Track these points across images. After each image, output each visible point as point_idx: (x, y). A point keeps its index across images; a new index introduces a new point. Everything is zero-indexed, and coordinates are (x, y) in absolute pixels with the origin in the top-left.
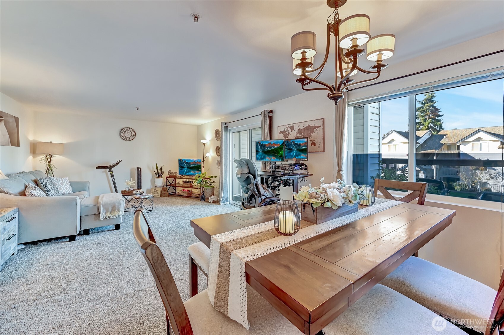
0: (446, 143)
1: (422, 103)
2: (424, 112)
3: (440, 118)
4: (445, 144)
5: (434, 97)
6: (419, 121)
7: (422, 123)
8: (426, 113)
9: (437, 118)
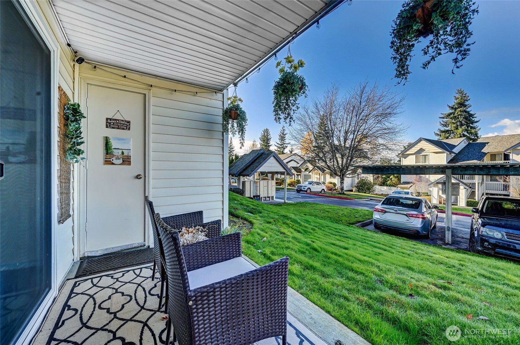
0: (489, 151)
1: (452, 108)
2: (455, 118)
3: (475, 125)
4: (488, 153)
5: (467, 101)
6: (450, 129)
7: (453, 131)
8: (459, 119)
9: (471, 125)
